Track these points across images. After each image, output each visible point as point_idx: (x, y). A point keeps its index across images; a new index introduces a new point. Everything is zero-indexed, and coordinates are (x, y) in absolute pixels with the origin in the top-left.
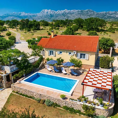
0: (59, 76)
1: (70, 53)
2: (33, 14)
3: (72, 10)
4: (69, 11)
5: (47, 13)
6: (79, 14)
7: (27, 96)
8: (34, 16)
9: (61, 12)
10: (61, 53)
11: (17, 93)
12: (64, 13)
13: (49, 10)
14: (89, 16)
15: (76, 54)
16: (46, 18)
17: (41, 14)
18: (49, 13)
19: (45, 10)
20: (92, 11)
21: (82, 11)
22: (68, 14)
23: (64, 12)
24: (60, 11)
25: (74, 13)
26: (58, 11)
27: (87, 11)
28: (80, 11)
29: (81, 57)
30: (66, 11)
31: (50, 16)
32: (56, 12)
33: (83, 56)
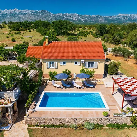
0: (74, 92)
1: (76, 63)
3: (24, 10)
4: (20, 10)
6: (33, 14)
7: (54, 126)
9: (9, 12)
10: (64, 63)
11: (37, 126)
14: (45, 17)
15: (84, 63)
20: (48, 12)
21: (36, 12)
22: (19, 14)
23: (14, 12)
24: (8, 11)
25: (26, 14)
26: (5, 10)
27: (42, 12)
28: (34, 11)
29: (89, 66)
30: (17, 11)
32: (3, 11)
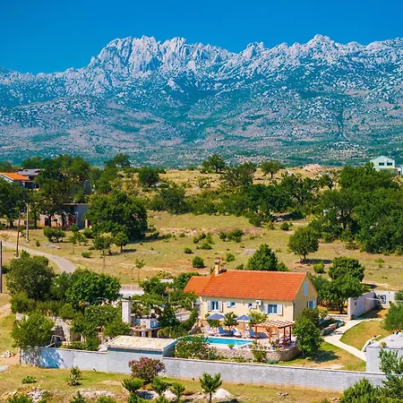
1: (250, 305)
2: (26, 77)
3: (374, 46)
4: (351, 47)
5: (155, 64)
8: (35, 92)
9: (276, 62)
10: (233, 304)
12: (301, 70)
13: (173, 45)
15: (260, 304)
16: (141, 115)
17: (101, 77)
18: (166, 68)
19: (137, 42)
22: (338, 73)
23: (308, 59)
24: (265, 53)
25: (390, 68)
26: (247, 53)
29: (270, 311)
30: (329, 50)
31: (175, 95)
32: (233, 60)
33: (272, 308)
